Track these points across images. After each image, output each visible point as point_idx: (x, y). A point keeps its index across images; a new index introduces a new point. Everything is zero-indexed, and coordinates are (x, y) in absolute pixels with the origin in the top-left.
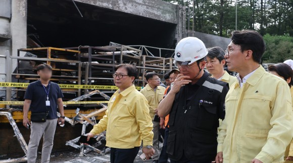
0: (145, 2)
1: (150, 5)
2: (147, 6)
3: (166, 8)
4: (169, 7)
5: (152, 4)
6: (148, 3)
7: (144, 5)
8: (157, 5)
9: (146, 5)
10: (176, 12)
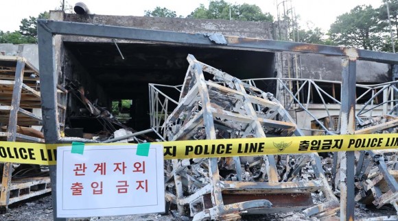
0: (219, 28)
1: (228, 29)
2: (223, 31)
3: (254, 30)
4: (260, 28)
5: (231, 27)
6: (224, 28)
7: (218, 31)
8: (240, 27)
9: (221, 31)
10: (272, 32)
